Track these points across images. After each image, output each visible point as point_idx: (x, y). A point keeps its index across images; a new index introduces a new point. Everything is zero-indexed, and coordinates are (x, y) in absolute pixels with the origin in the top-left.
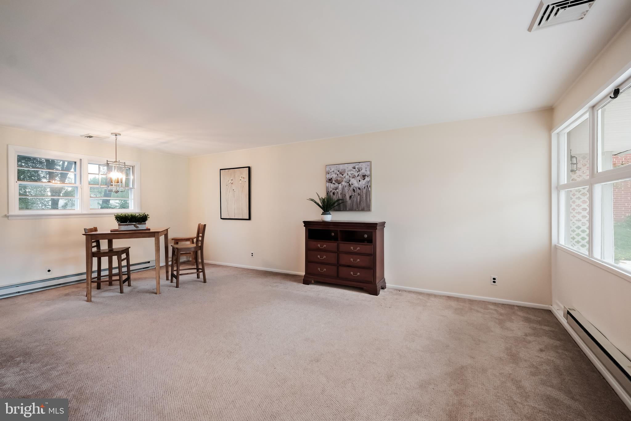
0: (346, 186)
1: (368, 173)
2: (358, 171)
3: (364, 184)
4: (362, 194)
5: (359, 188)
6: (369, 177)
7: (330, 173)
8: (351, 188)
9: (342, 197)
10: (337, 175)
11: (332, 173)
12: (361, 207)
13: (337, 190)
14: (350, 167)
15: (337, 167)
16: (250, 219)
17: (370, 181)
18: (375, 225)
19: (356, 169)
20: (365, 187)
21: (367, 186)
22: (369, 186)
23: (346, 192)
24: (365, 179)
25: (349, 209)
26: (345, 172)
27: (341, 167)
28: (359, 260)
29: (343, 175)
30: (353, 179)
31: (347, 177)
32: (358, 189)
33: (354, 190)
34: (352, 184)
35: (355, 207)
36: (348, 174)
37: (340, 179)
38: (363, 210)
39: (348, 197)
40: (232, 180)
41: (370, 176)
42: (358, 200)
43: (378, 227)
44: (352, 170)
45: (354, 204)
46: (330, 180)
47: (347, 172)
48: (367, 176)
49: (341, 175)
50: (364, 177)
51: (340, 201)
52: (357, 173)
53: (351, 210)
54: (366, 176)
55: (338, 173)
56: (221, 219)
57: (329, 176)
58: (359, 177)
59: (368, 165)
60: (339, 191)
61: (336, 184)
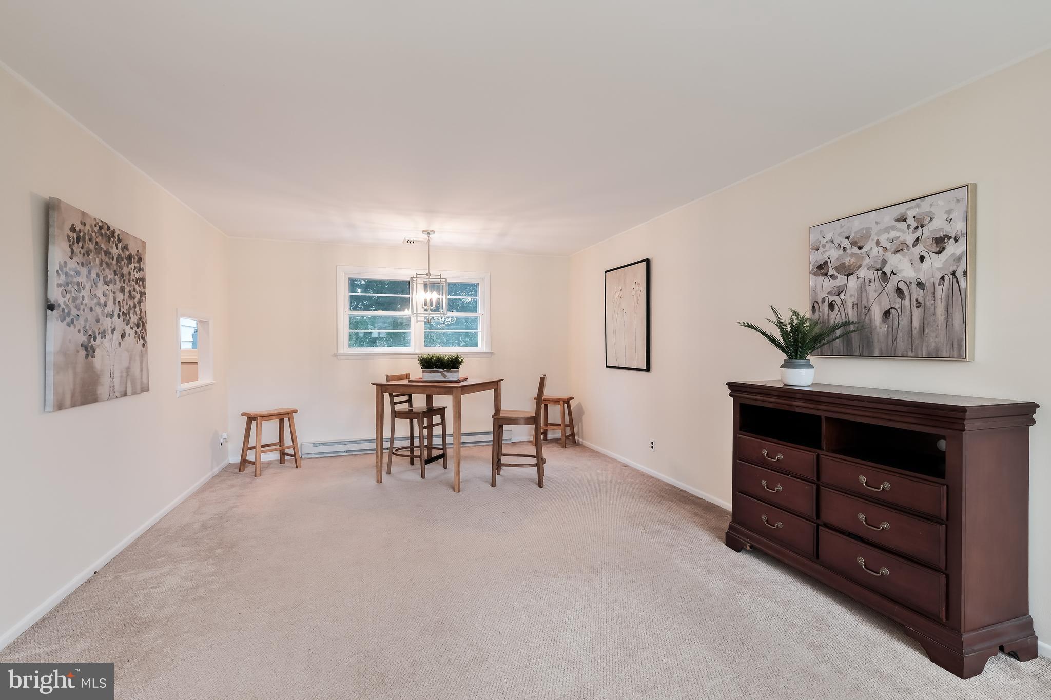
0: (870, 281)
1: (959, 226)
2: (917, 227)
3: (938, 269)
4: (929, 302)
5: (920, 284)
6: (962, 240)
7: (821, 247)
8: (891, 286)
9: (859, 315)
10: (841, 251)
11: (828, 245)
12: (927, 346)
13: (842, 296)
14: (888, 217)
15: (842, 226)
16: (648, 369)
17: (968, 256)
18: (958, 415)
19: (911, 221)
20: (943, 278)
21: (954, 274)
22: (959, 274)
23: (872, 299)
24: (944, 248)
25: (881, 350)
26: (867, 236)
27: (856, 225)
28: (886, 525)
29: (860, 248)
30: (897, 255)
31: (876, 252)
32: (914, 286)
33: (899, 292)
34: (893, 273)
35: (902, 345)
36: (878, 243)
37: (852, 260)
38: (934, 356)
39: (877, 314)
40: (621, 290)
41: (969, 234)
42: (916, 324)
43: (968, 425)
44: (893, 228)
45: (900, 335)
46: (822, 269)
47: (874, 237)
48: (952, 240)
49: (855, 250)
50: (940, 243)
51: (852, 327)
52: (913, 232)
53: (889, 354)
54: (950, 238)
55: (845, 243)
56: (607, 366)
57: (819, 258)
58: (920, 247)
59: (958, 201)
60: (850, 297)
61: (839, 276)
